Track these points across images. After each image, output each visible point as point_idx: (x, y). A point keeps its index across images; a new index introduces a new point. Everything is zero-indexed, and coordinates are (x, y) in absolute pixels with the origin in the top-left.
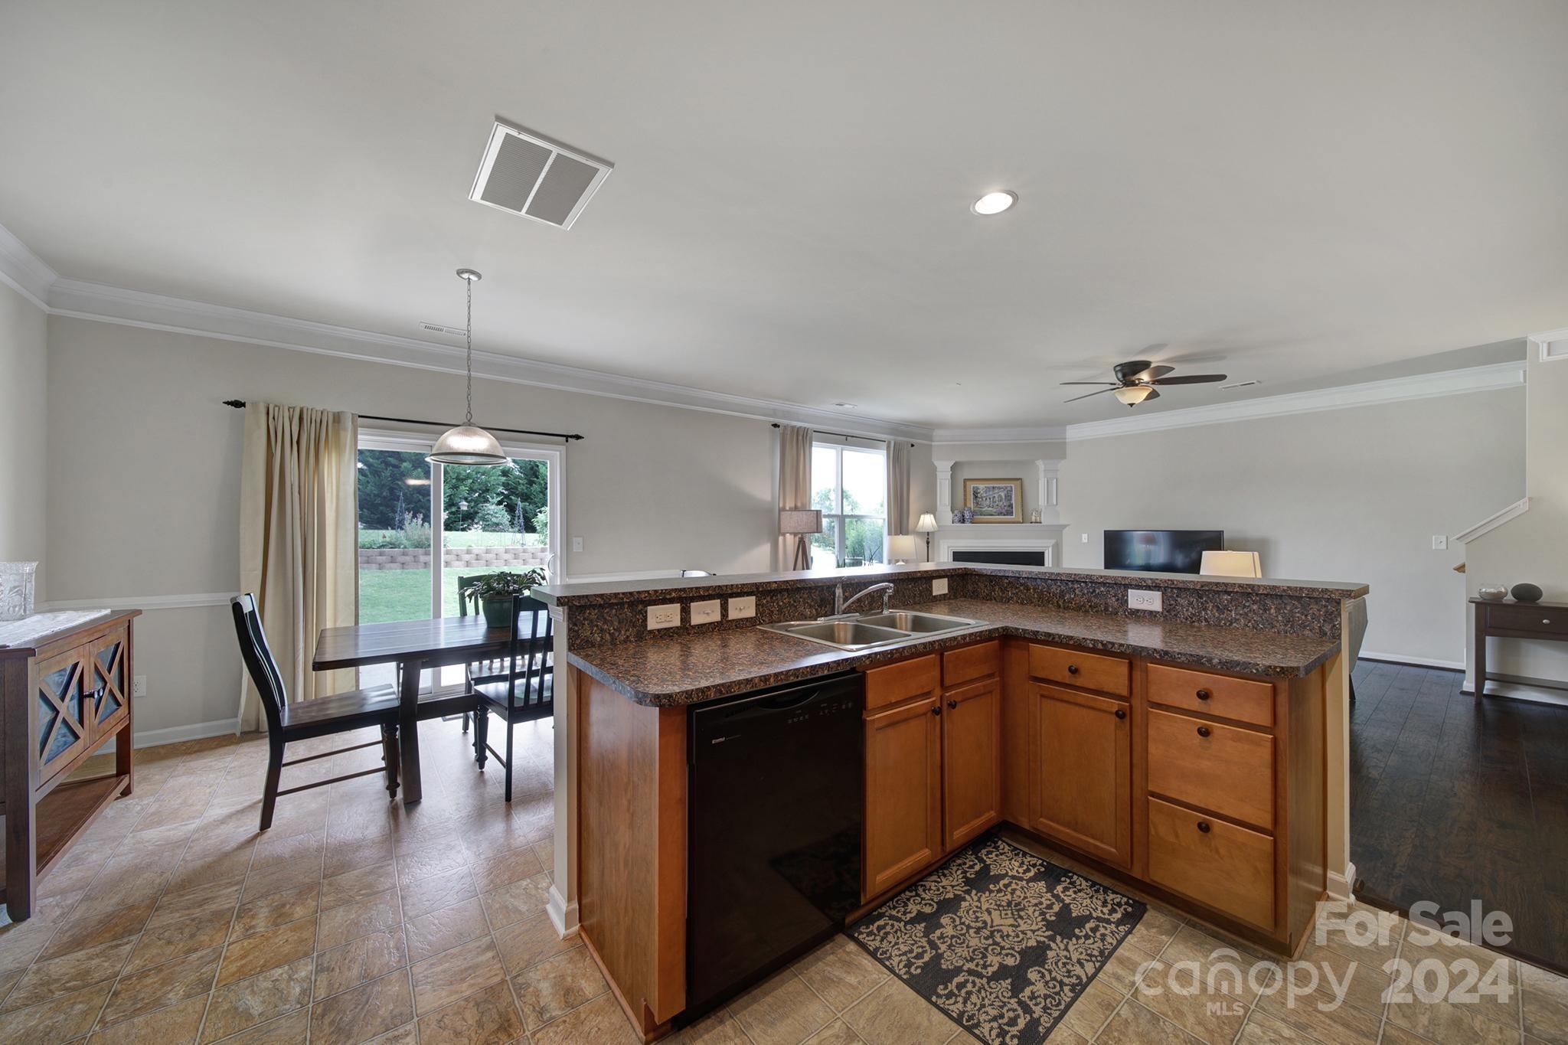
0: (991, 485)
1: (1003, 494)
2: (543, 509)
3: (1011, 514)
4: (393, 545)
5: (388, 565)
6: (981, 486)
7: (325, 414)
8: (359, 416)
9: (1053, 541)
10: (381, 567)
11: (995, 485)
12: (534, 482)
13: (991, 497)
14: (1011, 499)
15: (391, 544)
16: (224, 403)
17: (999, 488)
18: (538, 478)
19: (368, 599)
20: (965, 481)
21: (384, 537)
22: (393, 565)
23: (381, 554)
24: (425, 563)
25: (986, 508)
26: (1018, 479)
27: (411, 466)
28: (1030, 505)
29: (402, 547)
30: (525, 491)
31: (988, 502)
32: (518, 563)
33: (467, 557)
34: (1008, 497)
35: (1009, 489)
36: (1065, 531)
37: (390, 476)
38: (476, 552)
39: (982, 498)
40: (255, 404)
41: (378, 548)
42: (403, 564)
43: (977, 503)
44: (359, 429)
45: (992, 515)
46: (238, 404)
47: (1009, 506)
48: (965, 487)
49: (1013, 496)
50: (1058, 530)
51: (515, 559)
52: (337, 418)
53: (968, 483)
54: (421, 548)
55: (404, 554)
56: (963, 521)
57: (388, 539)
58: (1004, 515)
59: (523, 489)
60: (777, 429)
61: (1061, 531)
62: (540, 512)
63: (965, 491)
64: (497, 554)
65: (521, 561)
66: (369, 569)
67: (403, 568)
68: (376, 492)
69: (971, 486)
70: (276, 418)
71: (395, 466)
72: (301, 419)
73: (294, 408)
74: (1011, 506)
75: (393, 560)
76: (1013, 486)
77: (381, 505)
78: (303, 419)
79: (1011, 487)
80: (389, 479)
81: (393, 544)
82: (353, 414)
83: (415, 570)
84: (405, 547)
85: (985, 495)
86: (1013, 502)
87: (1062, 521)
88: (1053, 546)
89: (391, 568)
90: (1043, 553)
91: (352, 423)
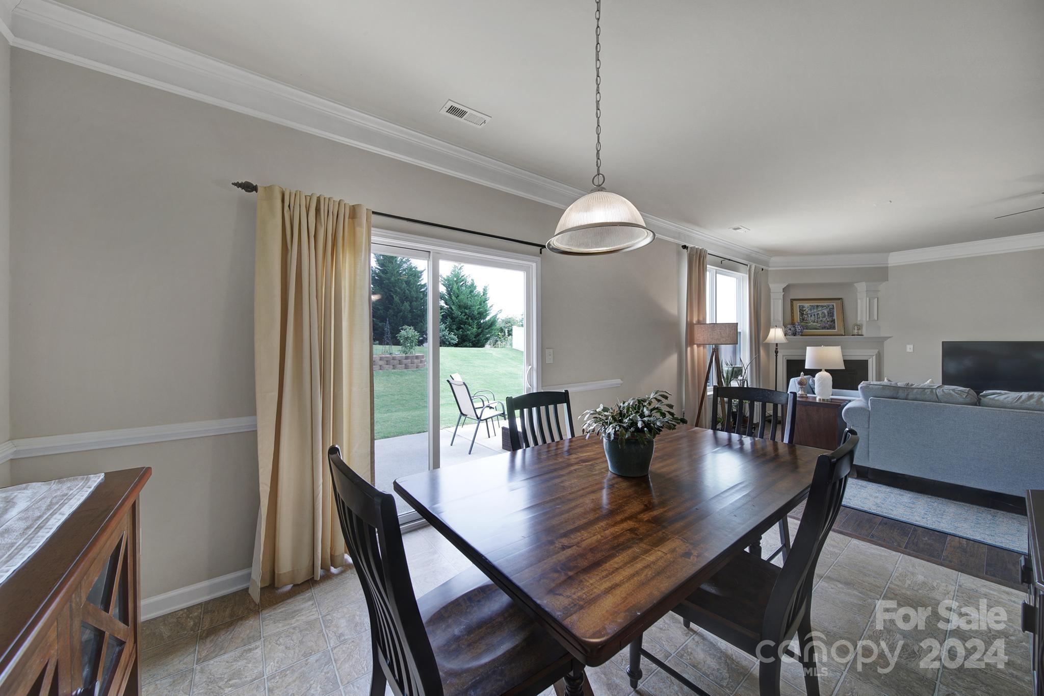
0: (815, 304)
1: (826, 312)
2: (404, 327)
3: (834, 328)
6: (807, 305)
7: (342, 206)
8: (374, 213)
9: (876, 351)
11: (819, 304)
12: (390, 308)
13: (816, 314)
14: (833, 316)
16: (234, 184)
17: (822, 306)
18: (392, 305)
20: (792, 300)
25: (812, 323)
26: (839, 299)
28: (851, 322)
30: (383, 314)
31: (813, 318)
32: (390, 368)
34: (831, 314)
35: (831, 307)
36: (886, 343)
39: (807, 314)
40: (269, 189)
43: (803, 319)
44: (372, 229)
45: (816, 329)
46: (249, 187)
47: (832, 321)
48: (792, 305)
49: (835, 313)
50: (880, 342)
51: (387, 365)
52: (354, 212)
53: (794, 302)
56: (794, 334)
58: (828, 329)
59: (381, 313)
60: (685, 250)
61: (883, 342)
62: (402, 329)
63: (792, 309)
65: (392, 366)
69: (797, 305)
70: (292, 208)
72: (318, 210)
73: (311, 197)
74: (833, 321)
76: (835, 304)
78: (320, 209)
79: (833, 305)
82: (367, 209)
85: (809, 312)
86: (835, 317)
87: (883, 334)
88: (876, 355)
90: (867, 360)
91: (367, 220)
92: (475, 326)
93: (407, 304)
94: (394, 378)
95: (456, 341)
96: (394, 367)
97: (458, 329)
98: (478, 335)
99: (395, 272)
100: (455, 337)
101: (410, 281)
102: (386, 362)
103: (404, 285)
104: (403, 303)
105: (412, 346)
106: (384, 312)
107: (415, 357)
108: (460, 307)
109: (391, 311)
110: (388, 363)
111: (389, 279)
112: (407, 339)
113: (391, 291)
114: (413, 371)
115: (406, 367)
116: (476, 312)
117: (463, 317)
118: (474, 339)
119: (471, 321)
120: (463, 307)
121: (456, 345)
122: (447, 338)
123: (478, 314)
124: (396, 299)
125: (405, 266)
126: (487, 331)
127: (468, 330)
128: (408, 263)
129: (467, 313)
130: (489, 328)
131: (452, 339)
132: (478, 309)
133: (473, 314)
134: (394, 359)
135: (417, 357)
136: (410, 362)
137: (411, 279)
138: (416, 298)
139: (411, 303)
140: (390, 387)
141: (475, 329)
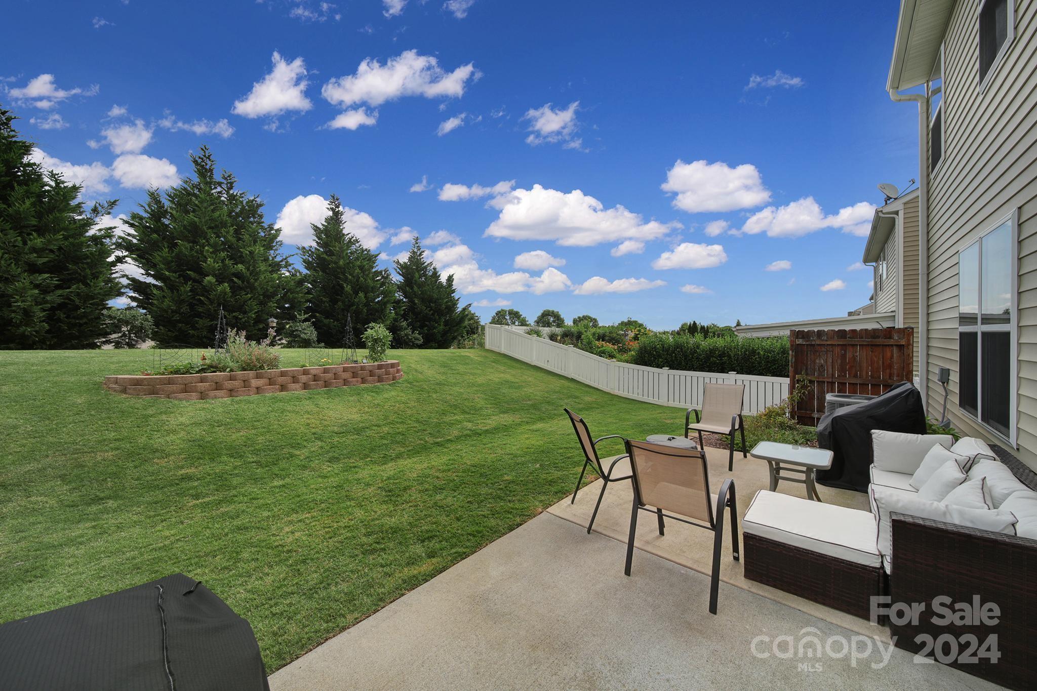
2: (370, 325)
4: (214, 368)
5: (212, 393)
10: (203, 396)
12: (338, 301)
15: (212, 367)
18: (341, 296)
19: (200, 446)
21: (204, 359)
22: (218, 393)
23: (202, 380)
24: (257, 388)
27: (215, 280)
29: (228, 370)
32: (357, 381)
33: (304, 378)
37: (191, 291)
38: (313, 372)
41: (197, 372)
42: (230, 390)
51: (354, 378)
54: (251, 370)
55: (231, 378)
57: (208, 362)
62: (368, 328)
64: (335, 374)
65: (359, 379)
66: (187, 400)
67: (231, 396)
68: (174, 308)
71: (195, 281)
75: (218, 386)
77: (179, 321)
80: (189, 294)
81: (216, 367)
83: (246, 398)
84: (231, 370)
89: (216, 397)
92: (442, 323)
93: (361, 295)
94: (369, 397)
95: (421, 342)
96: (364, 381)
97: (422, 327)
98: (445, 333)
99: (345, 254)
100: (420, 337)
101: (364, 266)
102: (352, 374)
103: (357, 271)
104: (356, 293)
105: (384, 351)
106: (330, 305)
107: (390, 366)
108: (423, 300)
109: (340, 303)
110: (355, 375)
111: (336, 263)
112: (376, 341)
113: (339, 278)
114: (390, 385)
115: (380, 380)
116: (444, 306)
117: (428, 312)
118: (441, 339)
119: (437, 317)
120: (428, 300)
121: (420, 347)
122: (410, 337)
123: (445, 308)
124: (348, 288)
125: (353, 248)
126: (455, 328)
127: (435, 328)
128: (357, 244)
129: (433, 308)
130: (456, 326)
131: (416, 339)
132: (447, 302)
133: (439, 309)
134: (363, 368)
135: (393, 366)
136: (384, 373)
137: (365, 263)
138: (372, 288)
139: (366, 294)
140: (367, 412)
141: (442, 327)
